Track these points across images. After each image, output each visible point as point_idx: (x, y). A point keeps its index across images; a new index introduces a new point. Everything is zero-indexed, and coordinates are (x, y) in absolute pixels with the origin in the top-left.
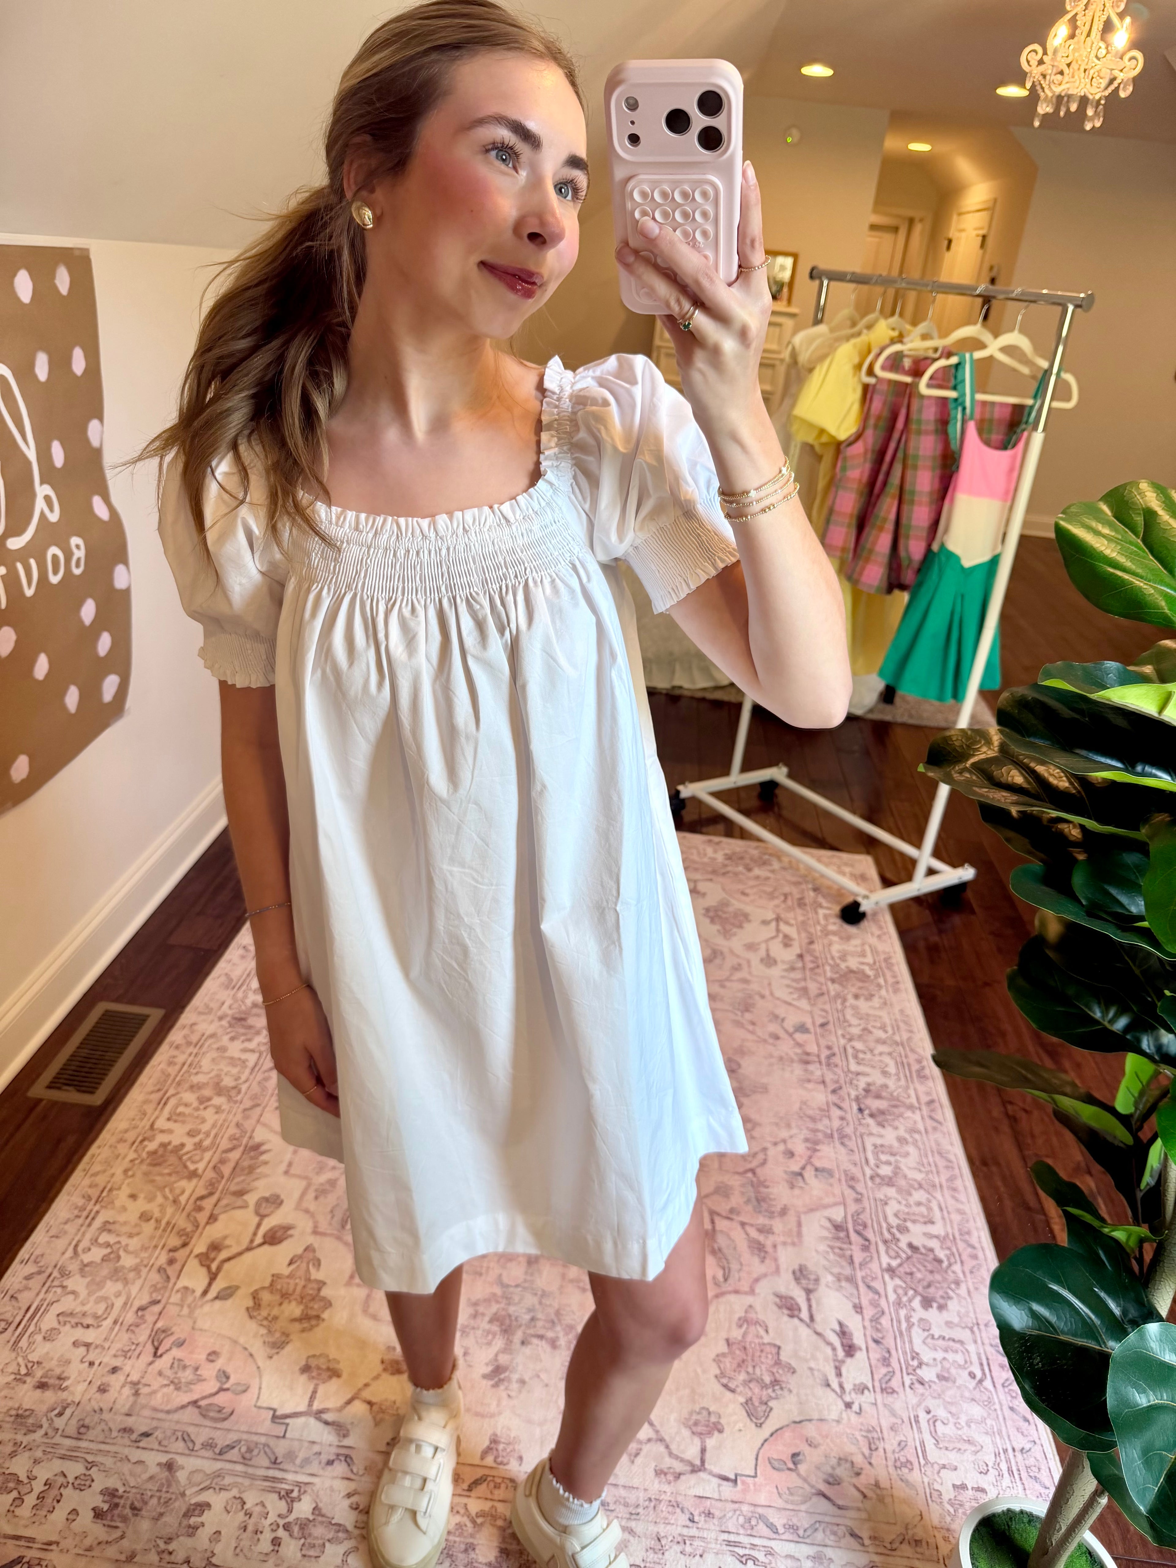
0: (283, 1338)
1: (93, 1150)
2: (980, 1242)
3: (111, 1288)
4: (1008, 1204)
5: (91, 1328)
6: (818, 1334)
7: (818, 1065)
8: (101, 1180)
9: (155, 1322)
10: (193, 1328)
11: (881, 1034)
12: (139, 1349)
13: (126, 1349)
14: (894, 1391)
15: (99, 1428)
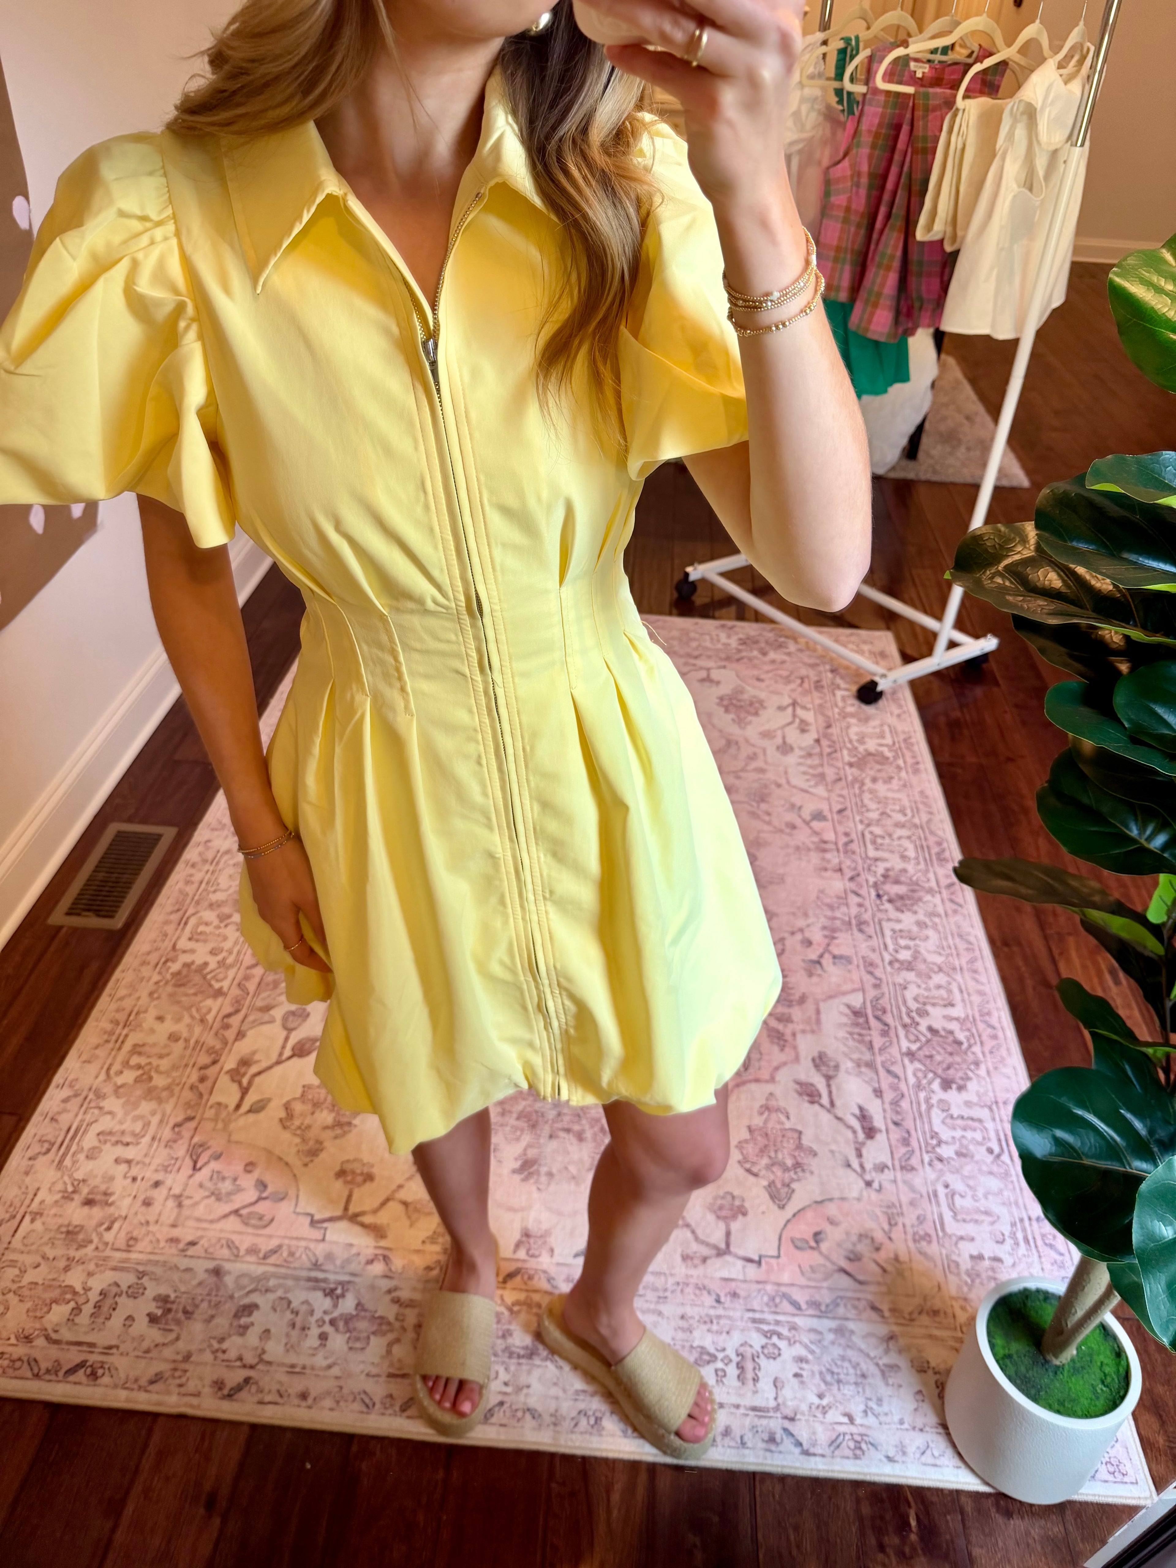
0: (317, 1146)
1: (117, 974)
2: (1000, 1022)
3: (145, 1107)
4: (1029, 983)
5: (130, 1147)
6: (838, 1119)
7: (836, 853)
8: (128, 1004)
9: (192, 1138)
10: (229, 1141)
11: (900, 818)
12: (178, 1163)
13: (166, 1163)
14: (913, 1169)
15: (147, 1239)
